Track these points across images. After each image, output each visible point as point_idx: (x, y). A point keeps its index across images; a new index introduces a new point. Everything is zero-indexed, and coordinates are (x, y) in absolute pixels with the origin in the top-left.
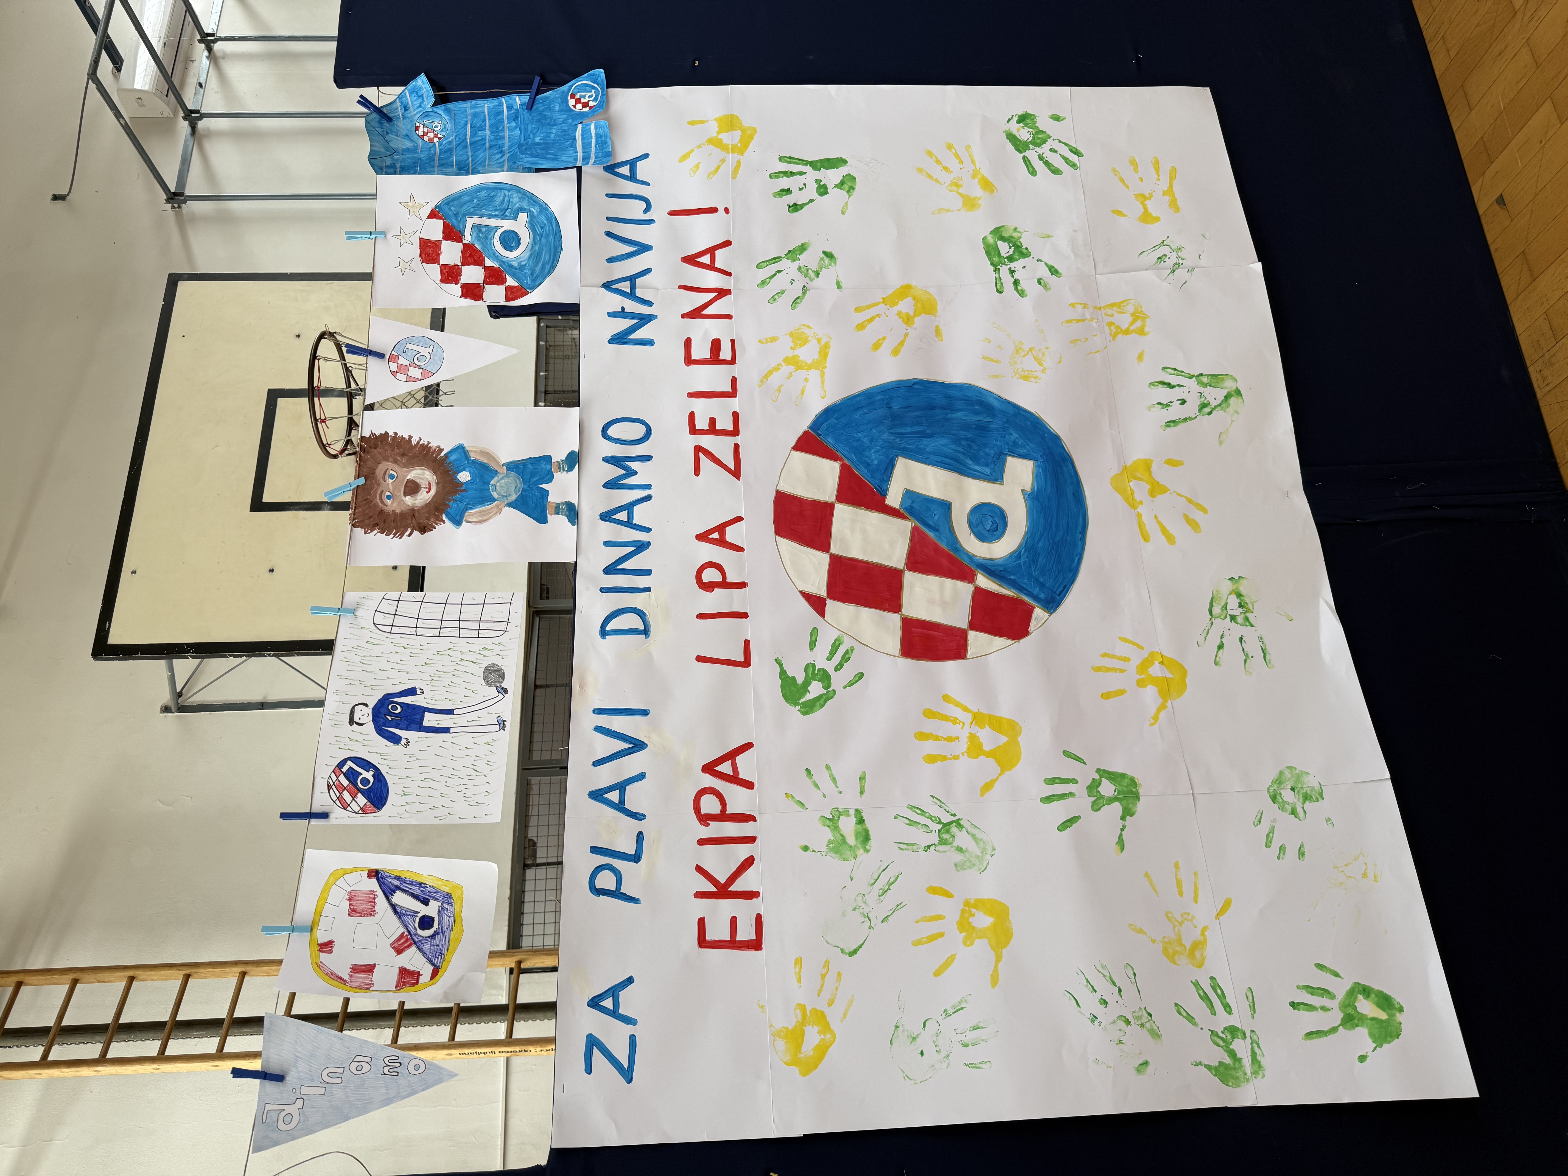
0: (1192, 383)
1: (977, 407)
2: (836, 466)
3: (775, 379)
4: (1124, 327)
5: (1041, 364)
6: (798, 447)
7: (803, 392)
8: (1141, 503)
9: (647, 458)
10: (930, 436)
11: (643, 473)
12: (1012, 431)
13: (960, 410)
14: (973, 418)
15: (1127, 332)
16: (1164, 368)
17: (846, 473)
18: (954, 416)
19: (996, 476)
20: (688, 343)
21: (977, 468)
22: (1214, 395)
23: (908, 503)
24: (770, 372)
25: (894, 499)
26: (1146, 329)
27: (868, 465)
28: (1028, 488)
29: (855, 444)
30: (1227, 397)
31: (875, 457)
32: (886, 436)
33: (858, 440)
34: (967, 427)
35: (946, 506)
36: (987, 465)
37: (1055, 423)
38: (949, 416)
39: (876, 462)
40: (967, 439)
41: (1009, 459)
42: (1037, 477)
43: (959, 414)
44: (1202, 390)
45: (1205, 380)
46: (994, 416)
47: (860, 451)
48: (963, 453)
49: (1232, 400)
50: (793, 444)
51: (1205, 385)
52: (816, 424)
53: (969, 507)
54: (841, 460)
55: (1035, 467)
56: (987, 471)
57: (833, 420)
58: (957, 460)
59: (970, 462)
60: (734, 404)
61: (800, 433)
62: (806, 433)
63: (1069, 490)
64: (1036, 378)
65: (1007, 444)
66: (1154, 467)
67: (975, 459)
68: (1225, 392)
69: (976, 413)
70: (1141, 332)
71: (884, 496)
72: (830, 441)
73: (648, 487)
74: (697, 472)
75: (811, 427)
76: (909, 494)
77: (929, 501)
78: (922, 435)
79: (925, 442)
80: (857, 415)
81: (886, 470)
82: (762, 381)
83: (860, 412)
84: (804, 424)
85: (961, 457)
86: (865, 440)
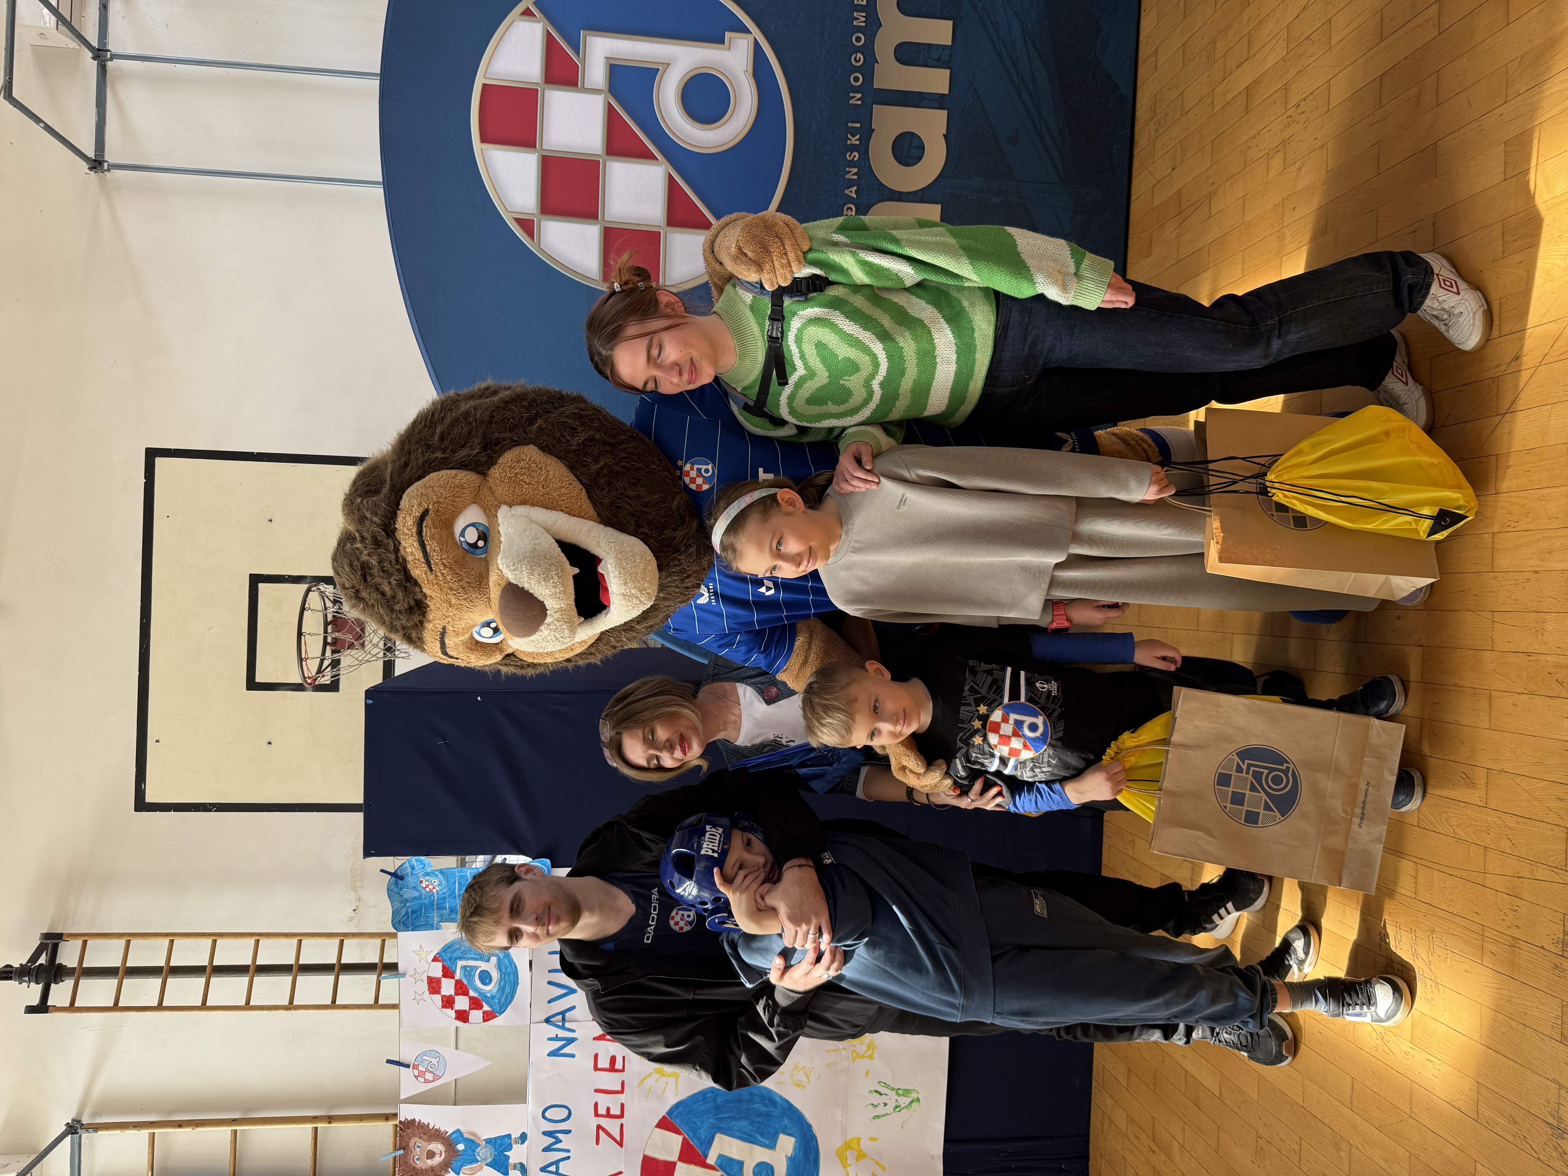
0: (893, 1094)
1: (767, 1102)
2: (680, 1138)
3: (648, 1083)
4: (861, 1054)
5: (808, 1078)
6: (658, 1126)
7: (664, 1091)
8: (850, 1165)
9: (568, 1132)
10: (737, 1119)
11: (566, 1142)
12: (785, 1118)
13: (758, 1103)
14: (763, 1109)
15: (863, 1057)
16: (879, 1082)
17: (685, 1144)
18: (753, 1107)
19: (772, 1146)
20: (596, 1056)
21: (762, 1140)
22: (904, 1101)
23: (720, 1162)
24: (645, 1078)
25: (711, 1160)
26: (874, 1056)
27: (698, 1138)
28: (790, 1155)
29: (692, 1125)
30: (911, 1103)
31: (703, 1133)
32: (711, 1121)
33: (695, 1123)
34: (759, 1114)
35: (741, 1164)
36: (768, 1139)
37: (810, 1117)
38: (750, 1106)
39: (703, 1137)
40: (758, 1123)
41: (781, 1135)
42: (795, 1148)
43: (756, 1106)
44: (897, 1098)
45: (900, 1092)
46: (776, 1107)
47: (694, 1130)
48: (755, 1131)
49: (914, 1104)
50: (656, 1123)
51: (899, 1095)
52: (670, 1112)
53: (754, 1164)
54: (683, 1134)
55: (796, 1142)
56: (768, 1142)
57: (680, 1109)
58: (751, 1136)
59: (758, 1136)
60: (622, 1098)
61: (661, 1117)
62: (664, 1117)
63: (812, 1156)
64: (803, 1086)
65: (781, 1126)
66: (862, 1142)
67: (762, 1134)
68: (911, 1100)
69: (766, 1105)
70: (871, 1057)
71: (706, 1157)
72: (677, 1123)
73: (568, 1151)
74: (597, 1143)
75: (667, 1113)
76: (721, 1157)
77: (731, 1160)
78: (733, 1118)
79: (734, 1123)
80: (695, 1107)
81: (709, 1141)
82: (640, 1084)
83: (697, 1104)
84: (663, 1113)
85: (754, 1133)
86: (699, 1123)
